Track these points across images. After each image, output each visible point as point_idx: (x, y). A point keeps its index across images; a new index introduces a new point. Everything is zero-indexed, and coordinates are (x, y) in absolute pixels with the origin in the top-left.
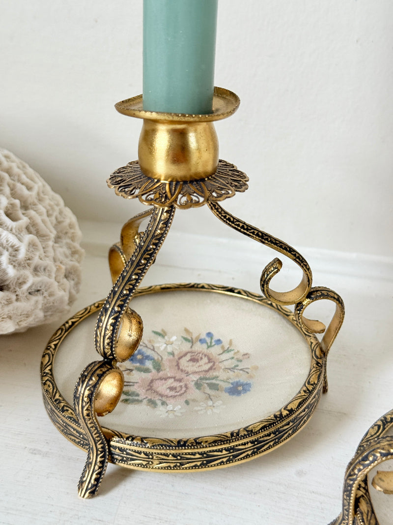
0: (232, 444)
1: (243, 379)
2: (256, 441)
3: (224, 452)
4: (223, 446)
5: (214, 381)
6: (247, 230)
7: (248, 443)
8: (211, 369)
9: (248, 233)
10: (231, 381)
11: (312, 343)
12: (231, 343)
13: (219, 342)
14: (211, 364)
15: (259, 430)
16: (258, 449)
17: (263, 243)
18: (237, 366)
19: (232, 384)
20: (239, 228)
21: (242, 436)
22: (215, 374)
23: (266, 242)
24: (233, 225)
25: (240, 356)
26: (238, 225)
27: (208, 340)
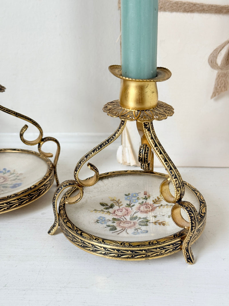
0: (8, 201)
1: (19, 182)
2: (19, 199)
3: (5, 205)
4: (4, 202)
5: (6, 185)
6: (9, 111)
7: (16, 200)
8: (5, 181)
9: (9, 113)
10: (13, 184)
11: (49, 163)
12: (14, 171)
13: (9, 171)
14: (5, 180)
15: (20, 194)
16: (22, 202)
17: (17, 117)
18: (17, 178)
19: (14, 185)
20: (5, 111)
21: (12, 197)
22: (6, 183)
23: (19, 116)
24: (2, 109)
25: (18, 175)
26: (4, 110)
27: (4, 171)
